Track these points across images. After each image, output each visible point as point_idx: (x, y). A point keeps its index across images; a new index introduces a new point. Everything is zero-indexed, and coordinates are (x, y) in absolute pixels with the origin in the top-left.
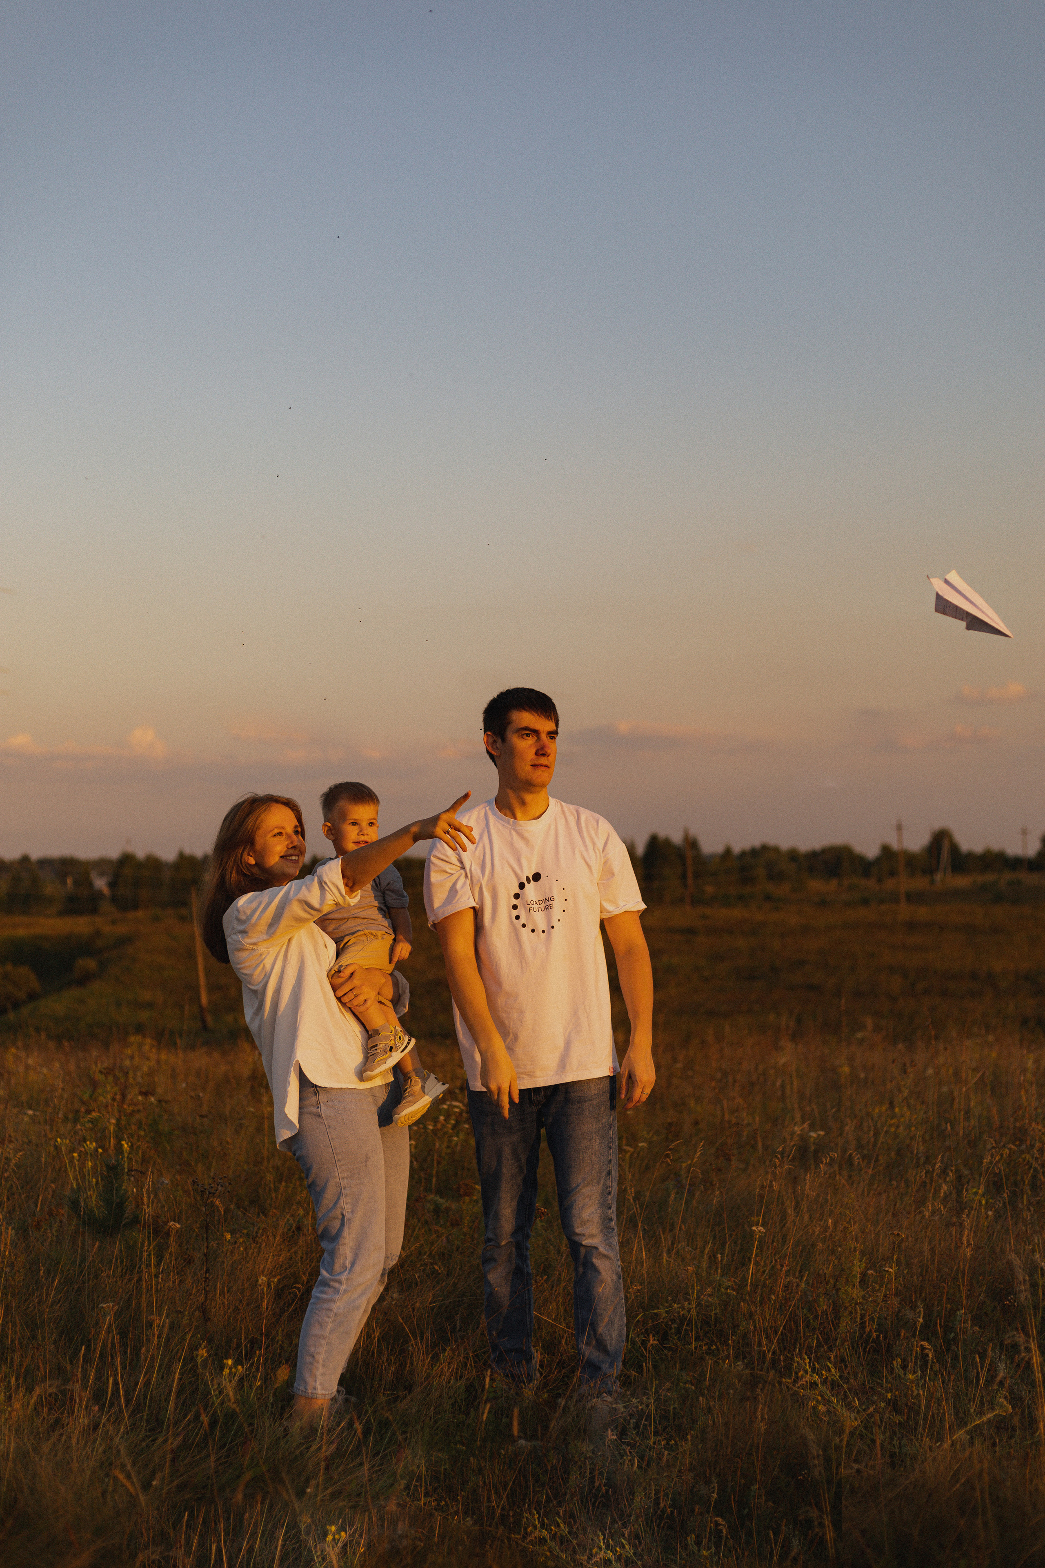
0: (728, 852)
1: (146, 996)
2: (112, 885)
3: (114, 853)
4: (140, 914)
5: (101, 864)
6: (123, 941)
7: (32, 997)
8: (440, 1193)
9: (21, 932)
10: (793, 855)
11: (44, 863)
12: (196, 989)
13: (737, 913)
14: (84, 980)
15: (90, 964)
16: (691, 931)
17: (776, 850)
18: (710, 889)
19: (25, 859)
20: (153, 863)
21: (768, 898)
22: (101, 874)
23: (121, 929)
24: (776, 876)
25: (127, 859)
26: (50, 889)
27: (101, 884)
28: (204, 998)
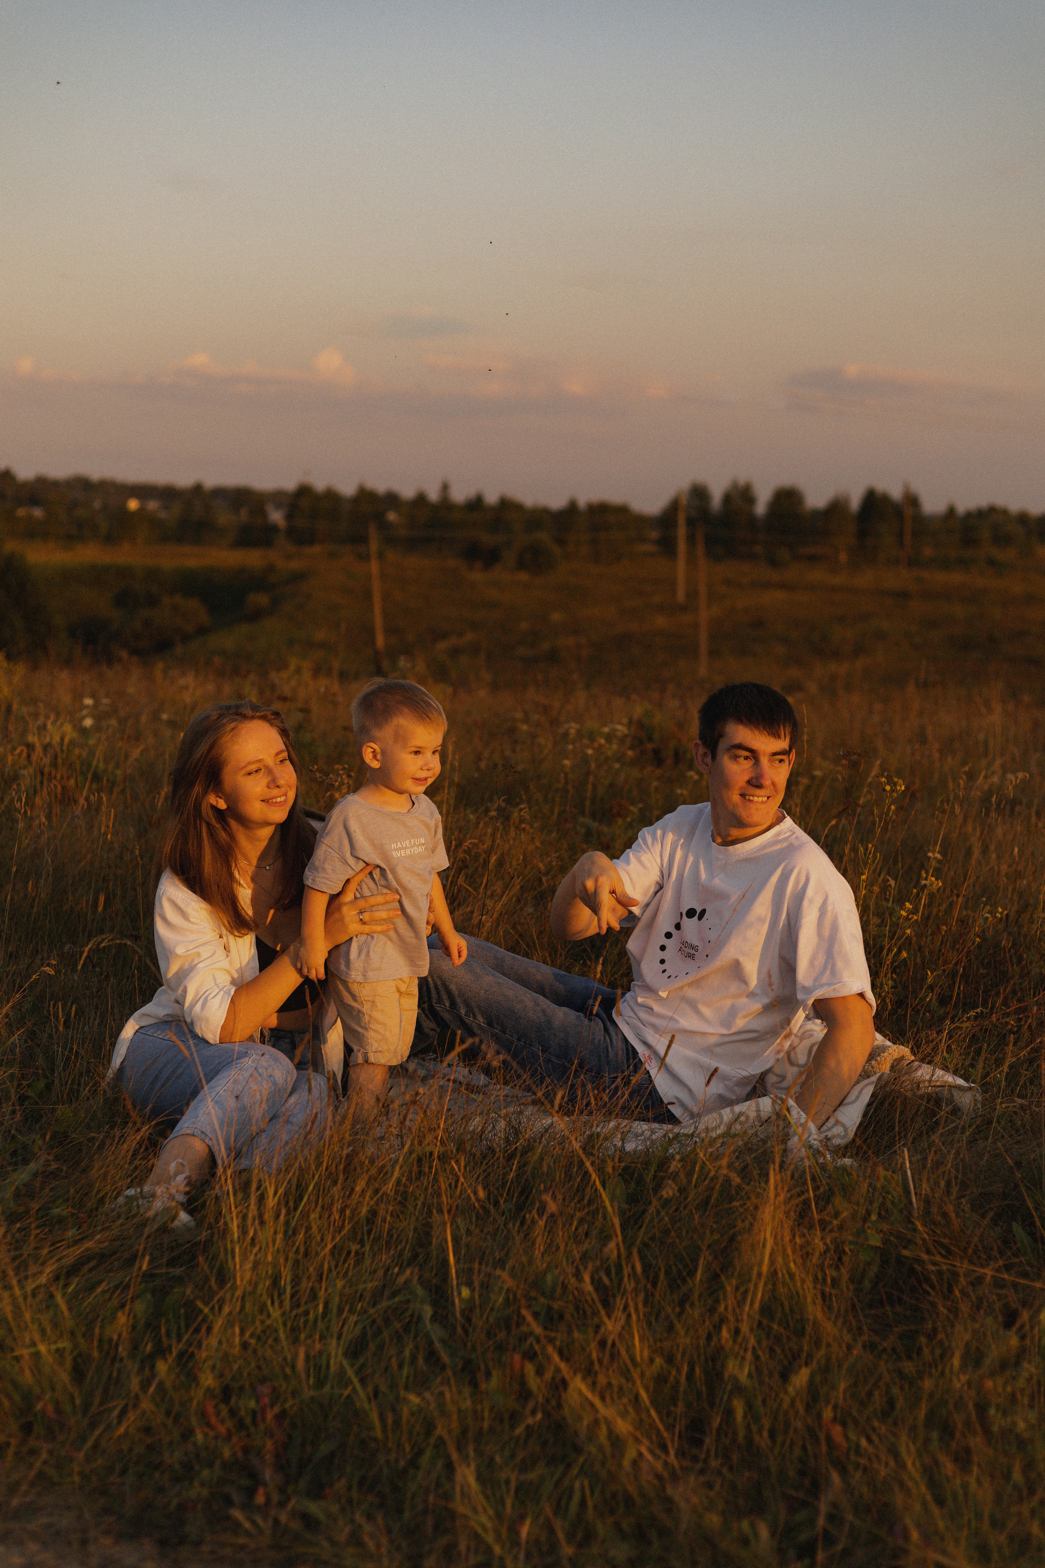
0: (951, 512)
1: (320, 635)
2: (289, 517)
3: (290, 484)
4: (317, 549)
5: (277, 497)
6: (298, 577)
7: (202, 631)
8: (593, 816)
9: (191, 563)
10: (1023, 518)
11: (220, 493)
12: (370, 631)
13: (956, 578)
14: (256, 616)
15: (262, 599)
16: (903, 595)
17: (1005, 512)
18: (928, 552)
19: (198, 489)
20: (331, 496)
21: (992, 563)
22: (278, 506)
23: (295, 565)
24: (1001, 539)
25: (304, 491)
26: (224, 517)
27: (276, 516)
28: (380, 641)
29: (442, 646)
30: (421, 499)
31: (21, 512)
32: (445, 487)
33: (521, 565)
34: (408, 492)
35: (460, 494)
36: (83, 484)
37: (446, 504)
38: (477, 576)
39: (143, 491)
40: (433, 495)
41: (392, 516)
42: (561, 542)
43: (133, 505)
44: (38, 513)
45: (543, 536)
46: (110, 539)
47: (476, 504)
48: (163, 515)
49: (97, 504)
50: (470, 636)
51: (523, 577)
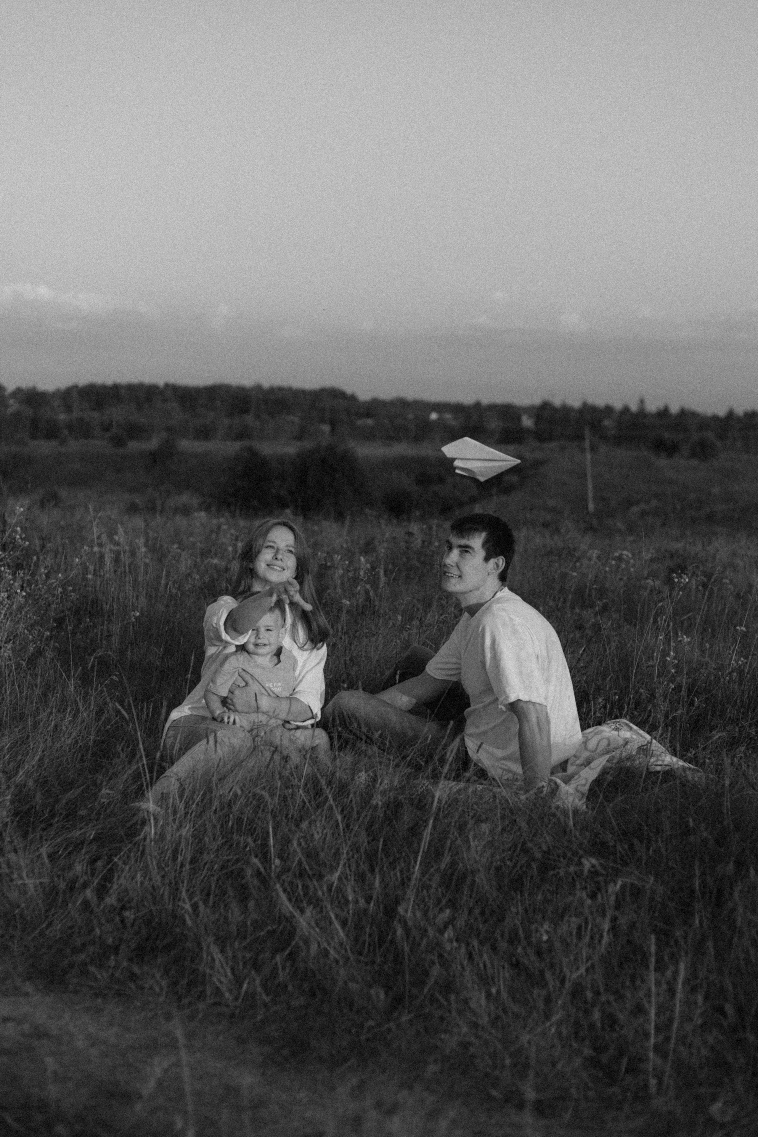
1: (552, 503)
2: (536, 423)
3: (537, 401)
4: (554, 444)
5: (529, 410)
11: (492, 407)
12: (585, 500)
14: (509, 490)
19: (478, 405)
20: (566, 410)
22: (529, 415)
25: (546, 406)
27: (527, 422)
28: (591, 507)
29: (634, 509)
30: (626, 410)
31: (359, 422)
32: (642, 402)
33: (693, 455)
34: (618, 405)
35: (652, 406)
36: (402, 404)
37: (642, 413)
38: (662, 462)
39: (440, 407)
40: (634, 408)
41: (607, 423)
42: (721, 438)
43: (434, 416)
44: (370, 422)
45: (709, 435)
46: (417, 439)
47: (664, 413)
48: (454, 423)
49: (411, 416)
50: (654, 503)
51: (694, 462)
